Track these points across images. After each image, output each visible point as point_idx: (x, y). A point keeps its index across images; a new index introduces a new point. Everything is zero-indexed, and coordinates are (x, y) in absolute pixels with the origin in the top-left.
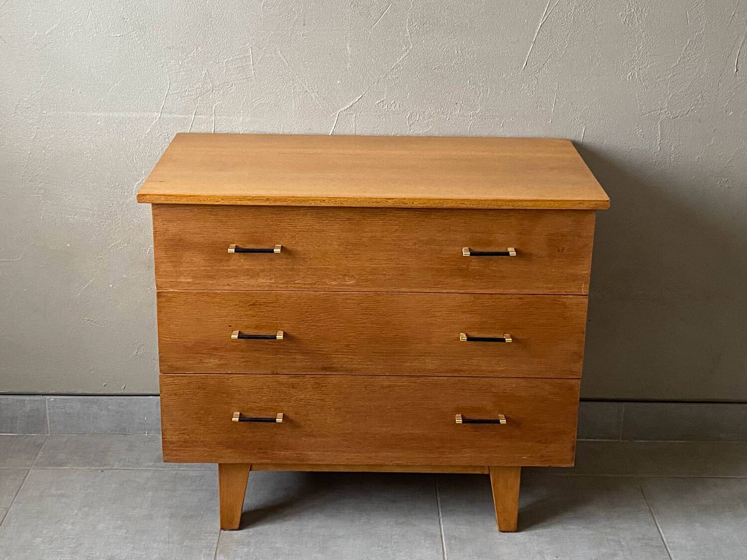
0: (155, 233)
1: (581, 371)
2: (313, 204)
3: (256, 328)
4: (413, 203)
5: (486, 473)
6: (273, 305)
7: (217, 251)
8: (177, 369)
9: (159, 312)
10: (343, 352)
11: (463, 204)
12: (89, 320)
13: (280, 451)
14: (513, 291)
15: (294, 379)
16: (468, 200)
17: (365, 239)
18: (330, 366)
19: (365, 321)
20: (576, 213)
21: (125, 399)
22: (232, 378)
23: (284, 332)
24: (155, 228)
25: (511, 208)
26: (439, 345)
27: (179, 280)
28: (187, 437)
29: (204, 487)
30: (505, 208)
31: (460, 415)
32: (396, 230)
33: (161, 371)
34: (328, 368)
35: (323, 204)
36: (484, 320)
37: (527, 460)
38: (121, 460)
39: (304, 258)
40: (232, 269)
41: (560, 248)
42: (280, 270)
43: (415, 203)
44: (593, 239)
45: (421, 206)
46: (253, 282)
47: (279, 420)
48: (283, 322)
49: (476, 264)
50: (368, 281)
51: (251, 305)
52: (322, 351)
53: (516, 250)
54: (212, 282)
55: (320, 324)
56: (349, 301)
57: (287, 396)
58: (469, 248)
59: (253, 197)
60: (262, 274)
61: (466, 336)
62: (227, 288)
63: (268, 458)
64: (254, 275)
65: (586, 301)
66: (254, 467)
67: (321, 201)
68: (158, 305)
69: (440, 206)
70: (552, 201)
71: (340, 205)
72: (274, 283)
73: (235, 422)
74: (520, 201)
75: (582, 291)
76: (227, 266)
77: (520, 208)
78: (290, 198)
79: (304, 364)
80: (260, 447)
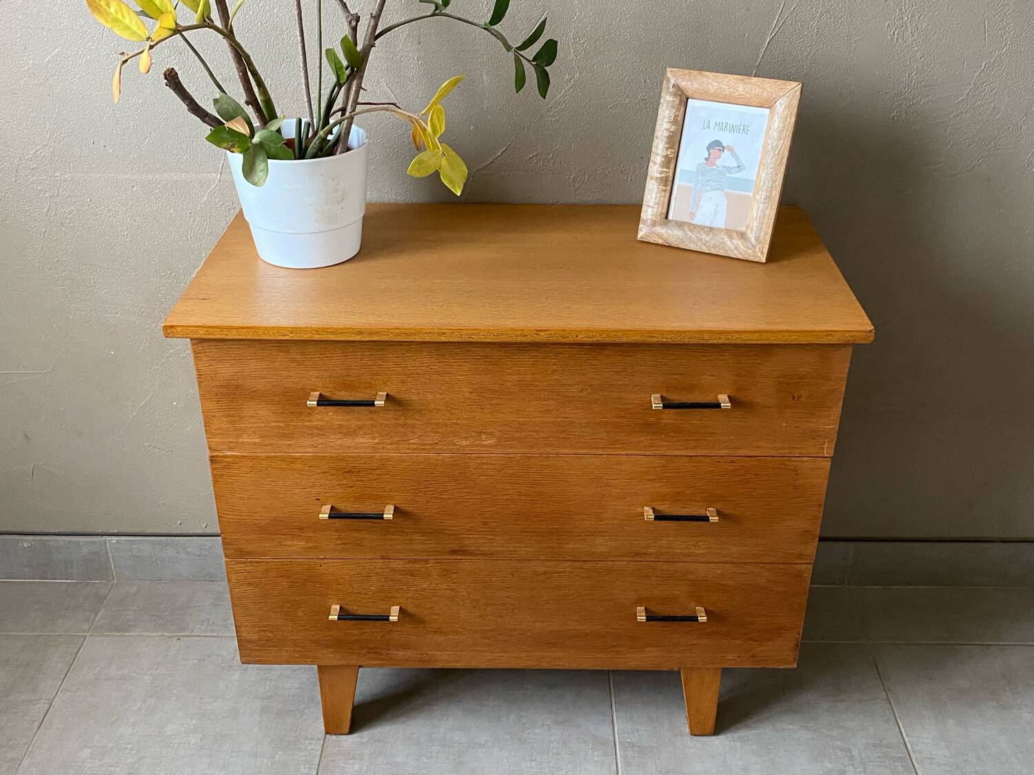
0: (199, 375)
1: (814, 554)
2: (428, 339)
4: (577, 336)
5: (676, 669)
6: (378, 472)
8: (249, 553)
9: (215, 482)
10: (479, 531)
11: (651, 337)
12: (150, 446)
13: (398, 650)
14: (722, 452)
15: (412, 565)
16: (659, 331)
17: (509, 384)
18: (463, 548)
19: (511, 491)
20: (822, 349)
21: (208, 540)
22: (325, 563)
23: (395, 506)
24: (198, 370)
25: (724, 341)
26: (615, 522)
27: (241, 440)
28: (269, 634)
30: (715, 342)
32: (554, 372)
33: (226, 556)
34: (459, 551)
35: (443, 339)
36: (679, 490)
37: (731, 661)
38: (203, 621)
39: (420, 410)
40: (317, 425)
41: (796, 395)
42: (387, 425)
43: (580, 336)
44: (845, 382)
46: (348, 442)
47: (394, 618)
48: (392, 494)
49: (671, 416)
50: (515, 440)
51: (346, 472)
52: (451, 530)
53: (731, 399)
54: (289, 443)
55: (446, 497)
56: (485, 467)
57: (404, 586)
58: (662, 396)
59: (337, 329)
60: (360, 432)
61: (654, 512)
62: (311, 450)
64: (351, 433)
65: (828, 464)
67: (439, 334)
68: (213, 473)
69: (617, 340)
70: (787, 331)
71: (467, 340)
72: (378, 443)
73: (332, 621)
74: (738, 332)
75: (823, 453)
76: (308, 421)
77: (738, 341)
78: (392, 331)
79: (425, 546)
80: (370, 647)
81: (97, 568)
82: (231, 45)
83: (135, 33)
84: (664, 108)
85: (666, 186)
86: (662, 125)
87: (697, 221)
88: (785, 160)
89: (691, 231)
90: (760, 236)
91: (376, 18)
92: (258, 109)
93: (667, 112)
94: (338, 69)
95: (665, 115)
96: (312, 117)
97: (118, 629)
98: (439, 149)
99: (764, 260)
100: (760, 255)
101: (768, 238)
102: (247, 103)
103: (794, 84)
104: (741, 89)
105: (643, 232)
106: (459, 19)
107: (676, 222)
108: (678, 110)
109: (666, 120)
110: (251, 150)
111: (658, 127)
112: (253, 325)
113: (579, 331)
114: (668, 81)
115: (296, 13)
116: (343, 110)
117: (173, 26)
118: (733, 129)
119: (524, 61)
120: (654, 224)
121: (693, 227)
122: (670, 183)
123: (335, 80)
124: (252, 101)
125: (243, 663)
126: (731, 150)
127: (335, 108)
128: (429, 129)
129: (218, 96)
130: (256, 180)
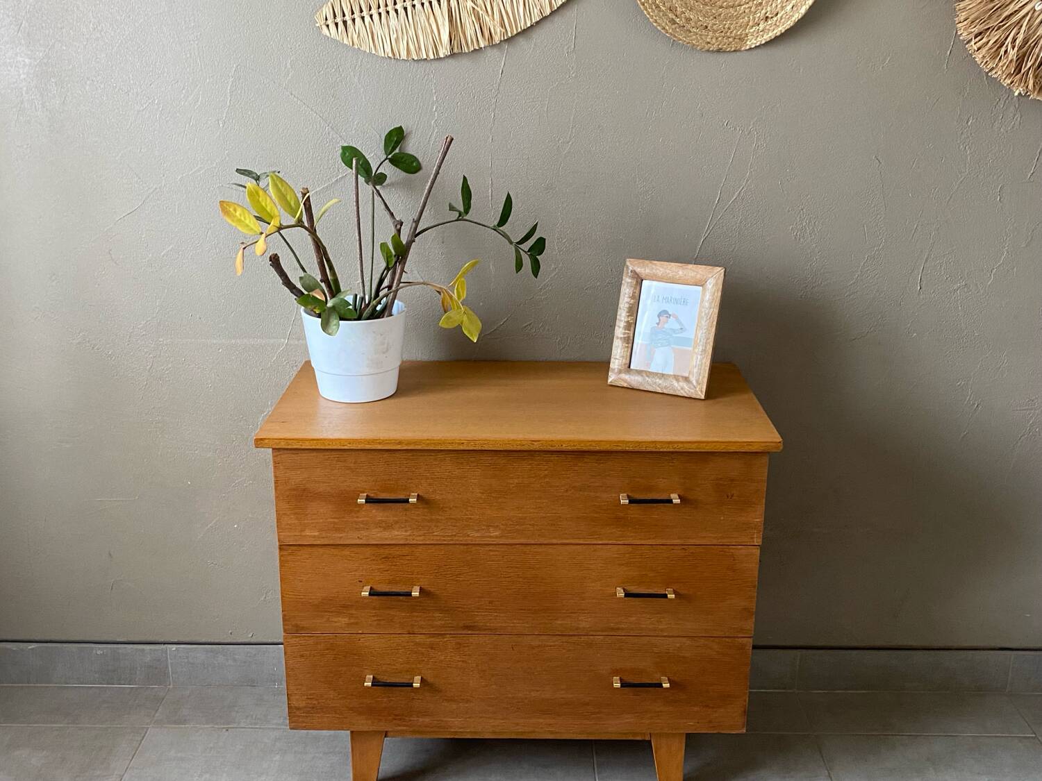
0: (276, 482)
1: (753, 629)
2: (450, 448)
3: (390, 582)
4: (562, 445)
5: (647, 738)
6: (408, 558)
7: (345, 501)
8: (303, 628)
9: (281, 566)
10: (486, 609)
11: (617, 446)
13: (418, 717)
14: (676, 541)
15: (432, 639)
16: (623, 442)
17: (511, 486)
18: (473, 624)
19: (512, 574)
20: (747, 456)
21: (253, 648)
22: (363, 638)
23: (420, 588)
24: (275, 477)
25: (671, 450)
26: (594, 601)
27: (304, 534)
28: (315, 702)
29: (337, 749)
30: (665, 450)
31: (618, 678)
32: (546, 476)
33: (285, 631)
34: (471, 626)
35: (461, 448)
36: (644, 573)
37: (692, 726)
38: (247, 717)
39: (443, 508)
40: (363, 521)
41: (730, 494)
42: (417, 521)
43: (564, 445)
44: (766, 483)
45: (570, 448)
46: (386, 534)
47: (416, 685)
48: (419, 576)
51: (384, 559)
52: (461, 608)
53: (680, 497)
54: (341, 535)
55: (461, 579)
56: (492, 553)
57: (425, 658)
58: (627, 496)
59: (383, 441)
60: (398, 526)
61: (624, 591)
63: (405, 726)
64: (388, 527)
65: (757, 552)
66: (389, 734)
67: (459, 444)
68: (280, 559)
69: (592, 448)
70: (717, 442)
71: (480, 449)
72: (410, 535)
73: (367, 687)
74: (682, 442)
75: (753, 542)
76: (357, 517)
77: (681, 450)
78: (424, 442)
79: (443, 622)
80: (396, 713)
81: (157, 673)
82: (314, 239)
83: (252, 229)
84: (625, 287)
85: (628, 343)
86: (623, 300)
87: (653, 369)
88: (715, 323)
89: (647, 376)
90: (699, 379)
91: (417, 222)
92: (329, 286)
93: (628, 290)
94: (388, 258)
95: (626, 291)
96: (364, 294)
97: (175, 722)
98: (461, 308)
99: (703, 397)
100: (700, 393)
101: (705, 380)
102: (322, 281)
103: (720, 268)
104: (680, 273)
105: (612, 378)
106: (476, 223)
107: (636, 370)
108: (635, 288)
109: (627, 296)
110: (327, 312)
111: (621, 301)
112: (322, 437)
113: (563, 441)
114: (628, 267)
115: (356, 220)
116: (390, 287)
117: (278, 225)
118: (676, 302)
119: (522, 252)
120: (620, 372)
121: (649, 374)
122: (631, 342)
123: (384, 265)
124: (325, 279)
125: (291, 729)
126: (676, 318)
127: (383, 286)
128: (455, 296)
129: (303, 275)
130: (330, 331)
